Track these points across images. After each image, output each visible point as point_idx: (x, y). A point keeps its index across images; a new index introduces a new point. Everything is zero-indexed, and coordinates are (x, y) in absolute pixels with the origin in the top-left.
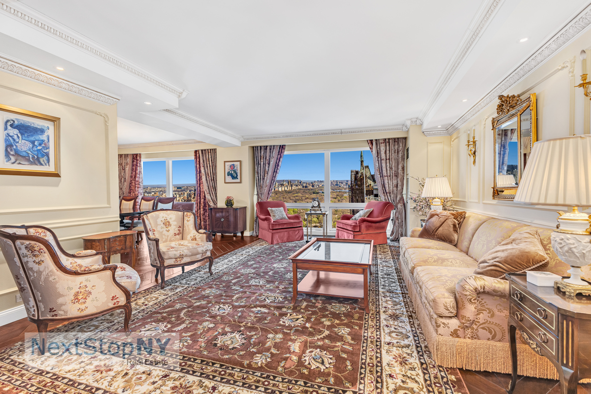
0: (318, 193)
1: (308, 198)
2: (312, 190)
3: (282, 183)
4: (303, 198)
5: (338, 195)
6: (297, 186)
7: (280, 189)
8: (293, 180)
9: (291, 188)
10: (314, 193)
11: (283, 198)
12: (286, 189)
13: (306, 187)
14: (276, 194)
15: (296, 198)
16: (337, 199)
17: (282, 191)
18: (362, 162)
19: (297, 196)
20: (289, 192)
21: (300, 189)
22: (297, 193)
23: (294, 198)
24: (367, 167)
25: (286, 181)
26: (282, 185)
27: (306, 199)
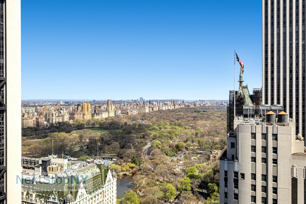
0: (199, 112)
1: (189, 116)
2: (193, 109)
3: (165, 103)
4: (185, 116)
5: (222, 114)
6: (180, 105)
7: (164, 109)
8: (176, 100)
9: (174, 107)
10: (195, 112)
11: (167, 116)
12: (169, 108)
13: (188, 106)
14: (160, 113)
15: (178, 116)
16: (221, 118)
17: (166, 110)
18: (241, 82)
19: (179, 115)
20: (172, 111)
21: (183, 108)
22: (179, 112)
23: (176, 117)
24: (246, 87)
25: (170, 101)
26: (166, 104)
27: (187, 117)
